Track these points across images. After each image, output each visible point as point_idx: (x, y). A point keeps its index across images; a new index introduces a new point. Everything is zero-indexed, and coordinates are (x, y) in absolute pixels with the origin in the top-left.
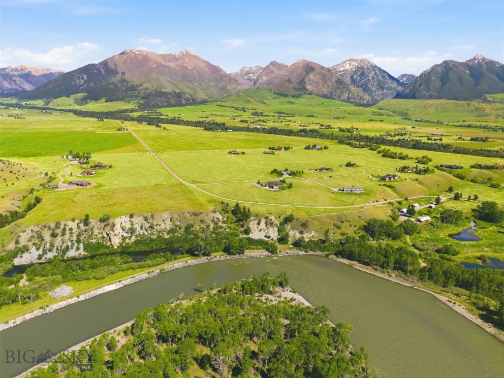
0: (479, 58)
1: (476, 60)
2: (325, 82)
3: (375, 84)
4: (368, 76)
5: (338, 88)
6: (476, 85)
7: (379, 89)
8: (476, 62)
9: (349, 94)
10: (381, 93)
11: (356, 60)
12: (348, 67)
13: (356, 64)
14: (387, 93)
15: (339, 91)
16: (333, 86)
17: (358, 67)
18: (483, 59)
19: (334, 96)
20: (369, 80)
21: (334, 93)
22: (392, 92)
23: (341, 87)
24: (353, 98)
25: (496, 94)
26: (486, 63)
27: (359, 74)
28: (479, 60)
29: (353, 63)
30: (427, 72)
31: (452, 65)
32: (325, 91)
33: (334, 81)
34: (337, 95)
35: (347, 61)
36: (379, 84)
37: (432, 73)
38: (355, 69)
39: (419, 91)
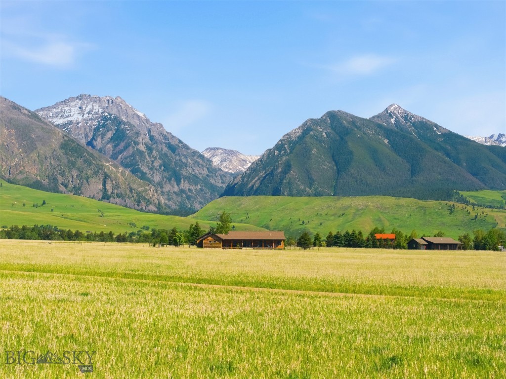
0: (396, 111)
1: (391, 116)
2: (29, 146)
3: (157, 164)
4: (137, 143)
5: (72, 165)
6: (413, 172)
7: (170, 180)
8: (393, 120)
9: (104, 185)
10: (176, 189)
11: (98, 100)
12: (76, 116)
13: (97, 108)
14: (190, 190)
15: (75, 173)
16: (57, 158)
17: (105, 119)
18: (407, 116)
19: (62, 188)
20: (141, 153)
21: (61, 179)
22: (201, 190)
23: (80, 162)
24: (118, 196)
25: (477, 190)
26: (414, 124)
27: (109, 135)
28: (397, 117)
29: (90, 107)
30: (294, 138)
31: (349, 122)
32: (33, 171)
33: (55, 144)
34: (71, 186)
35: (72, 99)
36: (166, 166)
37: (307, 139)
38: (96, 123)
39: (289, 183)
